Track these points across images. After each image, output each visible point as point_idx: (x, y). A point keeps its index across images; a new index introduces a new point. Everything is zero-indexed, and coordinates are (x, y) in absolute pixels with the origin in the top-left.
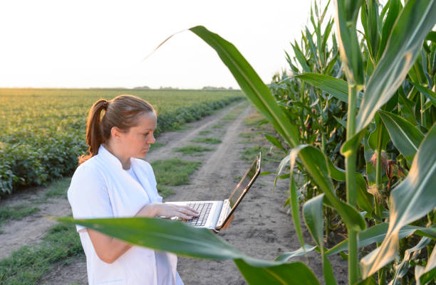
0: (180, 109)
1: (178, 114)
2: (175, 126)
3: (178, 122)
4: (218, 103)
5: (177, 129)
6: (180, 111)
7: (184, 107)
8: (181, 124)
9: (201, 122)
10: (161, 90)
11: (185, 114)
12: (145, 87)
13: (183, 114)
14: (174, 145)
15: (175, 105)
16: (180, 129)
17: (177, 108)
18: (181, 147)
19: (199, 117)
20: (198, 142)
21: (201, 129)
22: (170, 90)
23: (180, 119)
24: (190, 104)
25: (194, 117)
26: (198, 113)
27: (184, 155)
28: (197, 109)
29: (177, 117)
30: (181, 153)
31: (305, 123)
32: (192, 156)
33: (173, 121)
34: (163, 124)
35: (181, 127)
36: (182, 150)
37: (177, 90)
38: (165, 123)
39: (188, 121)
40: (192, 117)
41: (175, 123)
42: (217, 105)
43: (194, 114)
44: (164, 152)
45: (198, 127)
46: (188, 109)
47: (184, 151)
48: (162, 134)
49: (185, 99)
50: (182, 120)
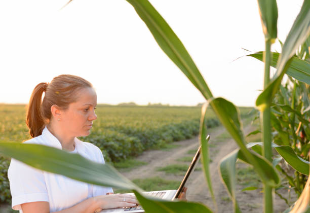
0: (167, 126)
1: (165, 131)
2: (160, 144)
3: (164, 140)
4: (213, 120)
5: (162, 147)
6: (167, 128)
7: (172, 124)
8: (168, 142)
9: (191, 141)
10: (150, 107)
11: (174, 131)
12: (132, 103)
13: (170, 131)
14: (158, 164)
15: (162, 122)
16: (166, 148)
17: (164, 124)
18: (164, 166)
19: (190, 135)
20: (185, 161)
21: (190, 148)
22: (159, 107)
23: (167, 136)
24: (179, 121)
25: (184, 135)
26: (188, 130)
27: (167, 174)
28: (188, 126)
29: (164, 135)
30: (164, 173)
31: (297, 132)
32: (176, 175)
33: (158, 139)
34: (147, 142)
35: (167, 145)
36: (165, 170)
37: (168, 107)
38: (149, 141)
39: (176, 139)
40: (180, 135)
41: (161, 141)
42: (212, 123)
43: (184, 132)
44: (145, 171)
45: (187, 146)
46: (177, 126)
47: (167, 170)
48: (145, 153)
49: (175, 116)
50: (170, 138)
